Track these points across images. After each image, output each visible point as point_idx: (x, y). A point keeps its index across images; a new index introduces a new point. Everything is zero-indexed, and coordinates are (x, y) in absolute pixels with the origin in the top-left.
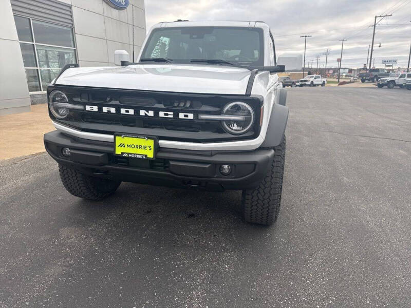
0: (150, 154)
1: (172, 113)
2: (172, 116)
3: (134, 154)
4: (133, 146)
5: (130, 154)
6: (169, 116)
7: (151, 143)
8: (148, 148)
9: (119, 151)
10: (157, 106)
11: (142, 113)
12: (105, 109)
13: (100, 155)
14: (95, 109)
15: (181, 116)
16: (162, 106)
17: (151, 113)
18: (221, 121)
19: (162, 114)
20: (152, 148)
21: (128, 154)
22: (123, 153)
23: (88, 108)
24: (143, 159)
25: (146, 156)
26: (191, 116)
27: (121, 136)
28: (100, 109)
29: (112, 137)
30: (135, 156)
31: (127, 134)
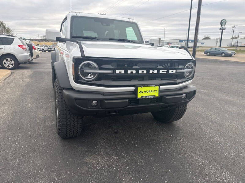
0: (157, 95)
1: (166, 71)
2: (166, 72)
3: (149, 96)
4: (147, 92)
5: (146, 96)
6: (164, 72)
7: (157, 88)
9: (139, 96)
10: (159, 67)
11: (151, 72)
12: (129, 72)
14: (123, 72)
15: (170, 71)
17: (156, 72)
19: (161, 72)
20: (158, 91)
21: (145, 96)
22: (142, 97)
23: (118, 72)
24: (153, 98)
25: (155, 96)
26: (174, 71)
27: (141, 86)
28: (126, 72)
30: (149, 97)
31: (144, 85)
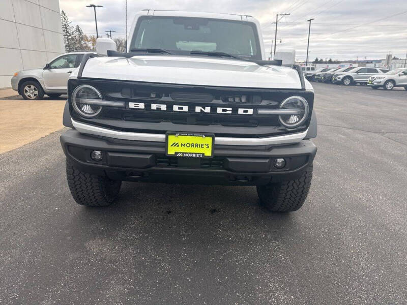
0: (208, 153)
1: (231, 109)
2: (230, 112)
3: (190, 153)
4: (188, 145)
5: (185, 153)
6: (228, 112)
7: (209, 140)
8: (205, 146)
9: (171, 151)
10: (215, 102)
11: (198, 109)
12: (154, 107)
13: (148, 157)
14: (142, 106)
15: (241, 111)
16: (220, 102)
17: (208, 110)
18: (277, 115)
19: (219, 110)
20: (210, 146)
21: (183, 153)
22: (176, 153)
23: (132, 105)
24: (199, 158)
25: (203, 154)
26: (250, 111)
27: (175, 134)
28: (148, 106)
29: (163, 136)
30: (191, 155)
31: (182, 133)
